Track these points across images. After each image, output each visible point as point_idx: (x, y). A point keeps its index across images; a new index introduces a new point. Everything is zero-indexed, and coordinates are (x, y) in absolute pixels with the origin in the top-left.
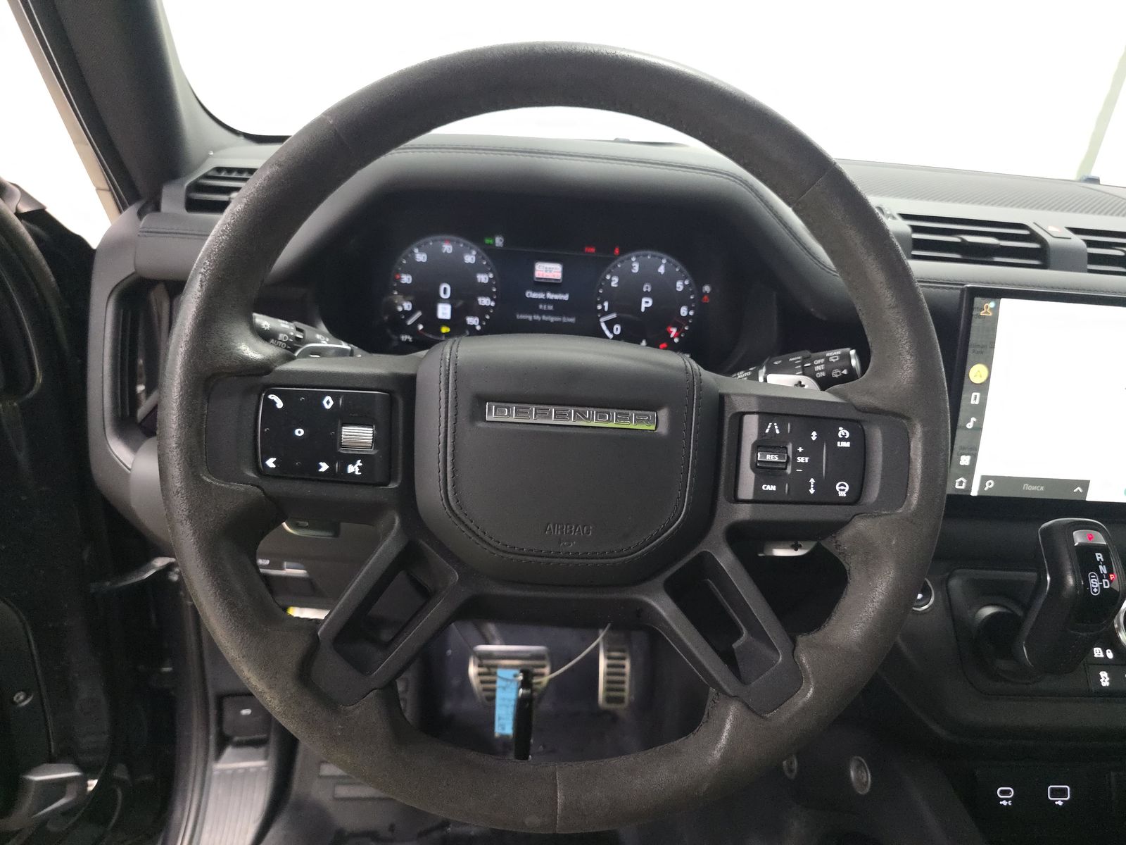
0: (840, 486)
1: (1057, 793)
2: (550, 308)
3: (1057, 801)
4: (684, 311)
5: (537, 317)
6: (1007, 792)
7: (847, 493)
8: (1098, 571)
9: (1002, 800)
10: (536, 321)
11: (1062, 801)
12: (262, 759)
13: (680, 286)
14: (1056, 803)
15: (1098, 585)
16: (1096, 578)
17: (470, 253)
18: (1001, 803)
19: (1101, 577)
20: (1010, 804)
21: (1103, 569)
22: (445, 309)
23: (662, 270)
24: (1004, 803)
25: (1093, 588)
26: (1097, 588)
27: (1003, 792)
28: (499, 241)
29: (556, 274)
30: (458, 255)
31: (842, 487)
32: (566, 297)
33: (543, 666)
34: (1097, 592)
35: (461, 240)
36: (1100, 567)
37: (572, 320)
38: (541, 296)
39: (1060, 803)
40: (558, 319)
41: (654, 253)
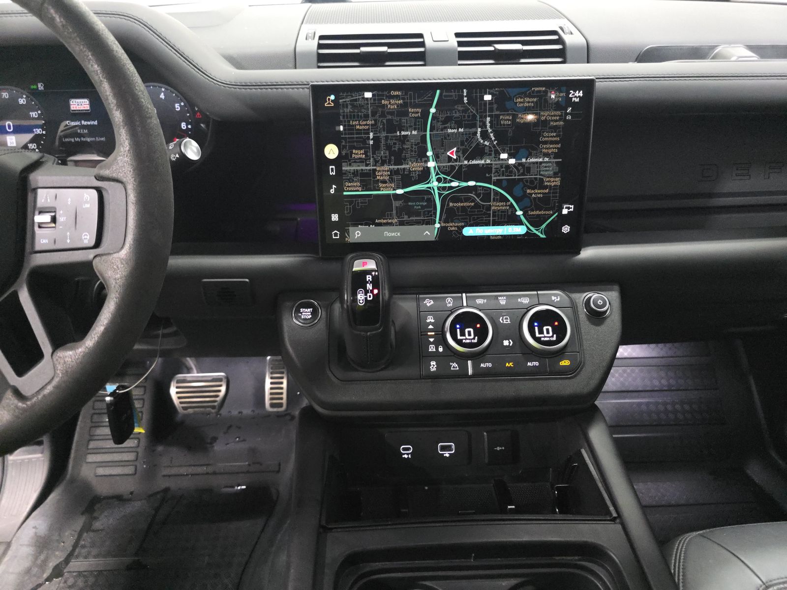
0: (84, 235)
1: (444, 448)
2: (86, 131)
3: (445, 454)
4: (183, 126)
5: (77, 139)
6: (408, 449)
7: (88, 241)
8: (365, 288)
9: (404, 454)
10: (78, 141)
11: (448, 454)
12: (39, 453)
13: (177, 107)
14: (445, 455)
15: (363, 298)
16: (363, 293)
17: (22, 98)
18: (403, 456)
19: (366, 292)
20: (410, 457)
21: (369, 287)
22: (12, 139)
23: (162, 96)
24: (406, 456)
25: (360, 300)
26: (363, 300)
27: (404, 449)
28: (41, 87)
29: (86, 106)
30: (14, 100)
31: (86, 237)
32: (96, 123)
33: (220, 386)
34: (363, 303)
35: (13, 88)
36: (368, 285)
37: (103, 139)
38: (77, 123)
39: (447, 455)
40: (93, 139)
41: (156, 84)
